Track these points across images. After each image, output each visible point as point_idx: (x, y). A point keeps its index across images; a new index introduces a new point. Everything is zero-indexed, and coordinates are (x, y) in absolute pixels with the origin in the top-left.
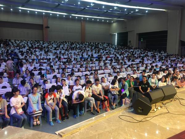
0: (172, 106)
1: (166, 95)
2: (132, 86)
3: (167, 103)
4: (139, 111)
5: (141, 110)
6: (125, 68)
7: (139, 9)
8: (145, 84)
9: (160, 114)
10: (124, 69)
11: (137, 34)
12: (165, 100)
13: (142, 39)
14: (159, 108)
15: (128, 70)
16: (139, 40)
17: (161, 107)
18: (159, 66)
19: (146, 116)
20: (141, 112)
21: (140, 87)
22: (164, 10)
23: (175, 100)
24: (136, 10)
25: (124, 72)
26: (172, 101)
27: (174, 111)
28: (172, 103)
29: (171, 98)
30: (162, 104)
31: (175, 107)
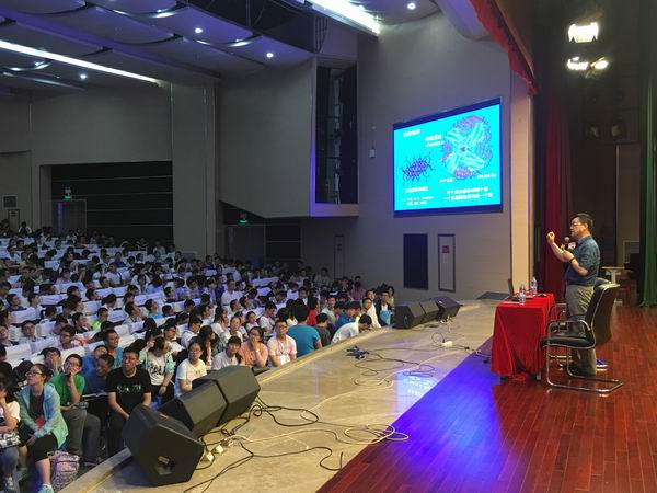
0: (253, 433)
1: (230, 401)
2: (76, 394)
3: (237, 428)
4: (162, 472)
5: (165, 466)
6: (22, 326)
7: (47, 60)
8: (131, 383)
9: (231, 467)
10: (17, 330)
11: (43, 167)
12: (228, 421)
13: (68, 191)
14: (220, 449)
15: (35, 334)
16: (53, 193)
17: (224, 444)
18: (161, 304)
19: (187, 485)
20: (168, 472)
21: (113, 395)
22: (152, 80)
23: (258, 413)
24: (37, 64)
25: (16, 343)
26: (248, 419)
27: (268, 449)
28: (251, 424)
29: (245, 411)
30: (223, 436)
31: (265, 435)
